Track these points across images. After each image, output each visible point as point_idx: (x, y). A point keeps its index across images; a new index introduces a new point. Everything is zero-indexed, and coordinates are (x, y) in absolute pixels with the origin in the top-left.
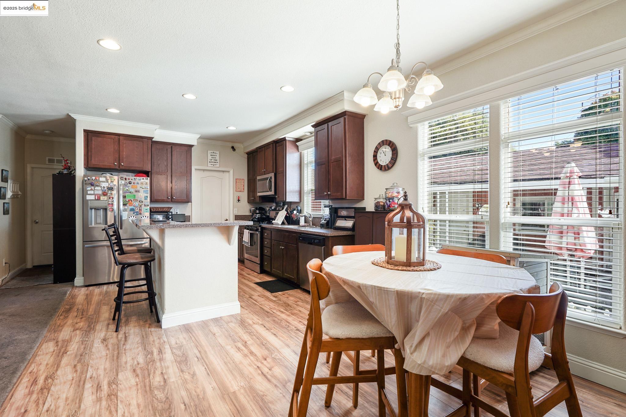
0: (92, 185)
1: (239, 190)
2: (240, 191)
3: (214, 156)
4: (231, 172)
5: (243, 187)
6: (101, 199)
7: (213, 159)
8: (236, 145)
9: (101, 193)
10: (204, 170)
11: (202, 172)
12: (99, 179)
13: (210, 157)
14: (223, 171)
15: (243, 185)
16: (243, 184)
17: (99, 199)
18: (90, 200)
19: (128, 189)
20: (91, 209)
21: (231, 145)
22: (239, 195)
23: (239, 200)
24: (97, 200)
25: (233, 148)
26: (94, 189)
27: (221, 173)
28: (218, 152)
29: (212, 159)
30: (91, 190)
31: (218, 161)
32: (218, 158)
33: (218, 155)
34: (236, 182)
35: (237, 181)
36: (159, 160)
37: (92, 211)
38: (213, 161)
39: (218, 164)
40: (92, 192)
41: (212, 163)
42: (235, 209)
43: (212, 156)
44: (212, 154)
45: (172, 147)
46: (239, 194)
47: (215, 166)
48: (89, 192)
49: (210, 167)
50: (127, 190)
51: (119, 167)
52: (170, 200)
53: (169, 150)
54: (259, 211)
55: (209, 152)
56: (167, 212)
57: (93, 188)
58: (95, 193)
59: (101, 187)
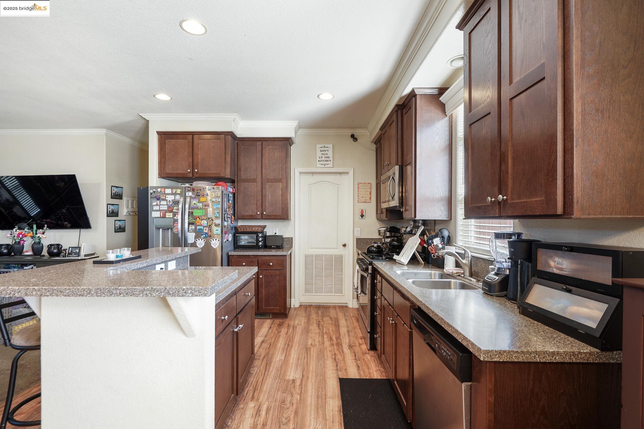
0: (158, 199)
1: (363, 200)
2: (365, 202)
3: (325, 152)
4: (351, 173)
5: (369, 196)
6: (167, 217)
7: (324, 156)
8: (357, 133)
9: (166, 209)
10: (313, 173)
11: (311, 176)
12: (165, 191)
13: (319, 154)
14: (340, 173)
15: (369, 193)
16: (369, 190)
17: (164, 217)
18: (156, 218)
19: (195, 202)
20: (158, 228)
21: (350, 132)
22: (362, 208)
23: (362, 216)
24: (162, 217)
25: (353, 136)
26: (160, 203)
27: (338, 176)
28: (331, 146)
29: (322, 156)
30: (157, 205)
31: (331, 159)
32: (330, 154)
33: (331, 150)
34: (358, 188)
35: (359, 186)
36: (246, 162)
37: (160, 231)
38: (323, 159)
39: (331, 162)
40: (157, 208)
41: (323, 163)
42: (356, 229)
43: (322, 152)
44: (322, 149)
45: (262, 144)
46: (363, 206)
47: (326, 166)
48: (155, 208)
49: (319, 168)
50: (195, 204)
51: (193, 175)
52: (260, 217)
53: (259, 148)
54: (391, 234)
55: (318, 146)
56: (256, 233)
57: (158, 202)
58: (161, 209)
59: (167, 200)
